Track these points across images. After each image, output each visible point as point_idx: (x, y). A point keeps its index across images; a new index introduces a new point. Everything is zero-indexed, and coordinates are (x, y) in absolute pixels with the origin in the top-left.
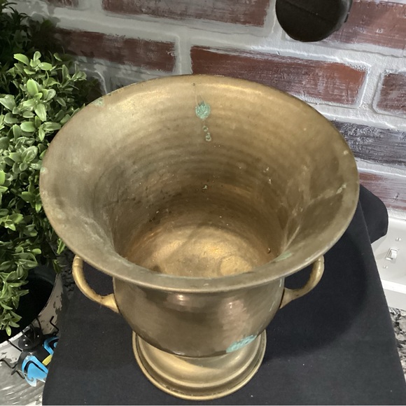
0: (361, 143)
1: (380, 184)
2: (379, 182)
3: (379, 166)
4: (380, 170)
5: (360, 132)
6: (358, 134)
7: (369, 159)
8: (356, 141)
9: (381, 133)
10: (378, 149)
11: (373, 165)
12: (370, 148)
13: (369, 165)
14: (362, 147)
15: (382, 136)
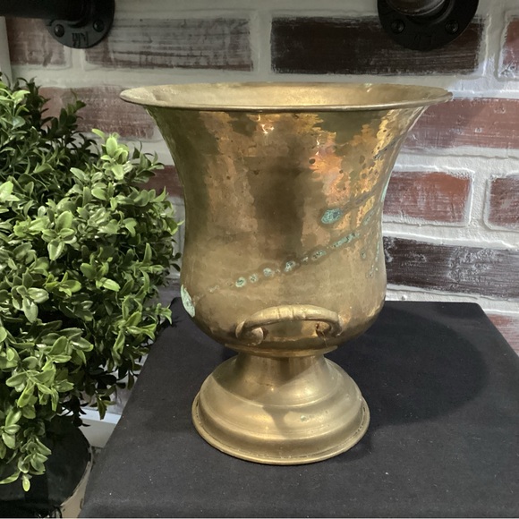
0: (478, 272)
1: (509, 330)
2: (509, 326)
3: (504, 303)
4: (506, 309)
5: (474, 257)
6: (472, 260)
7: (491, 294)
8: (470, 270)
9: (499, 255)
10: (499, 279)
11: (497, 303)
12: (489, 278)
13: (491, 302)
14: (479, 278)
15: (501, 260)
